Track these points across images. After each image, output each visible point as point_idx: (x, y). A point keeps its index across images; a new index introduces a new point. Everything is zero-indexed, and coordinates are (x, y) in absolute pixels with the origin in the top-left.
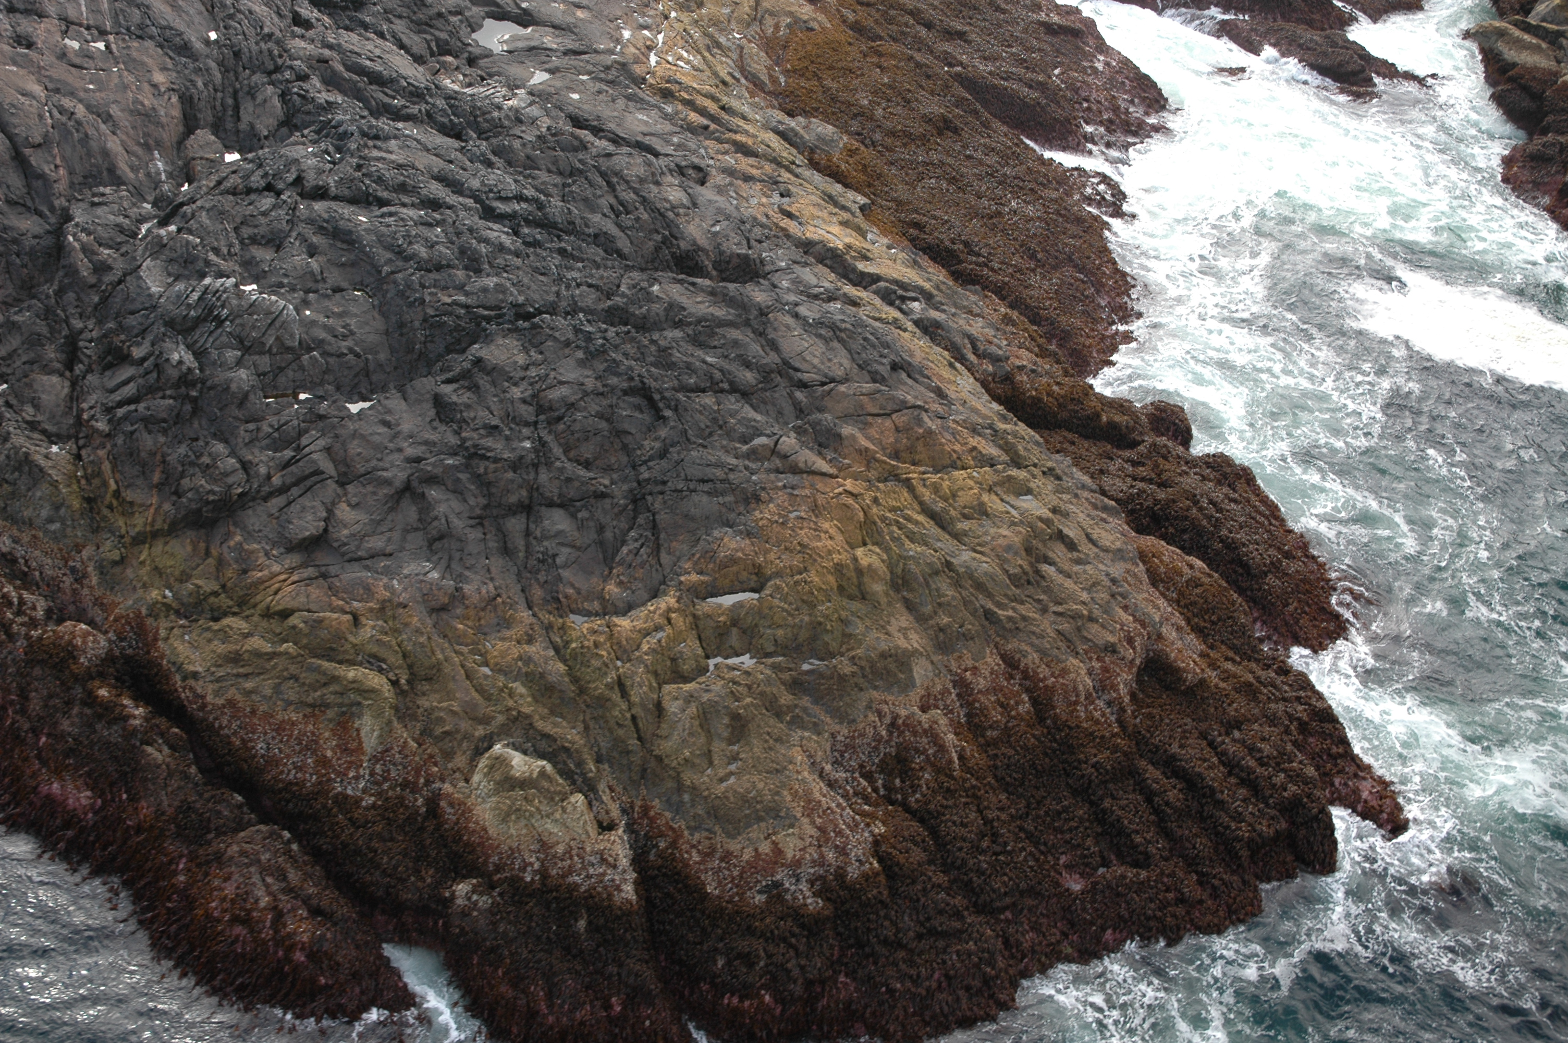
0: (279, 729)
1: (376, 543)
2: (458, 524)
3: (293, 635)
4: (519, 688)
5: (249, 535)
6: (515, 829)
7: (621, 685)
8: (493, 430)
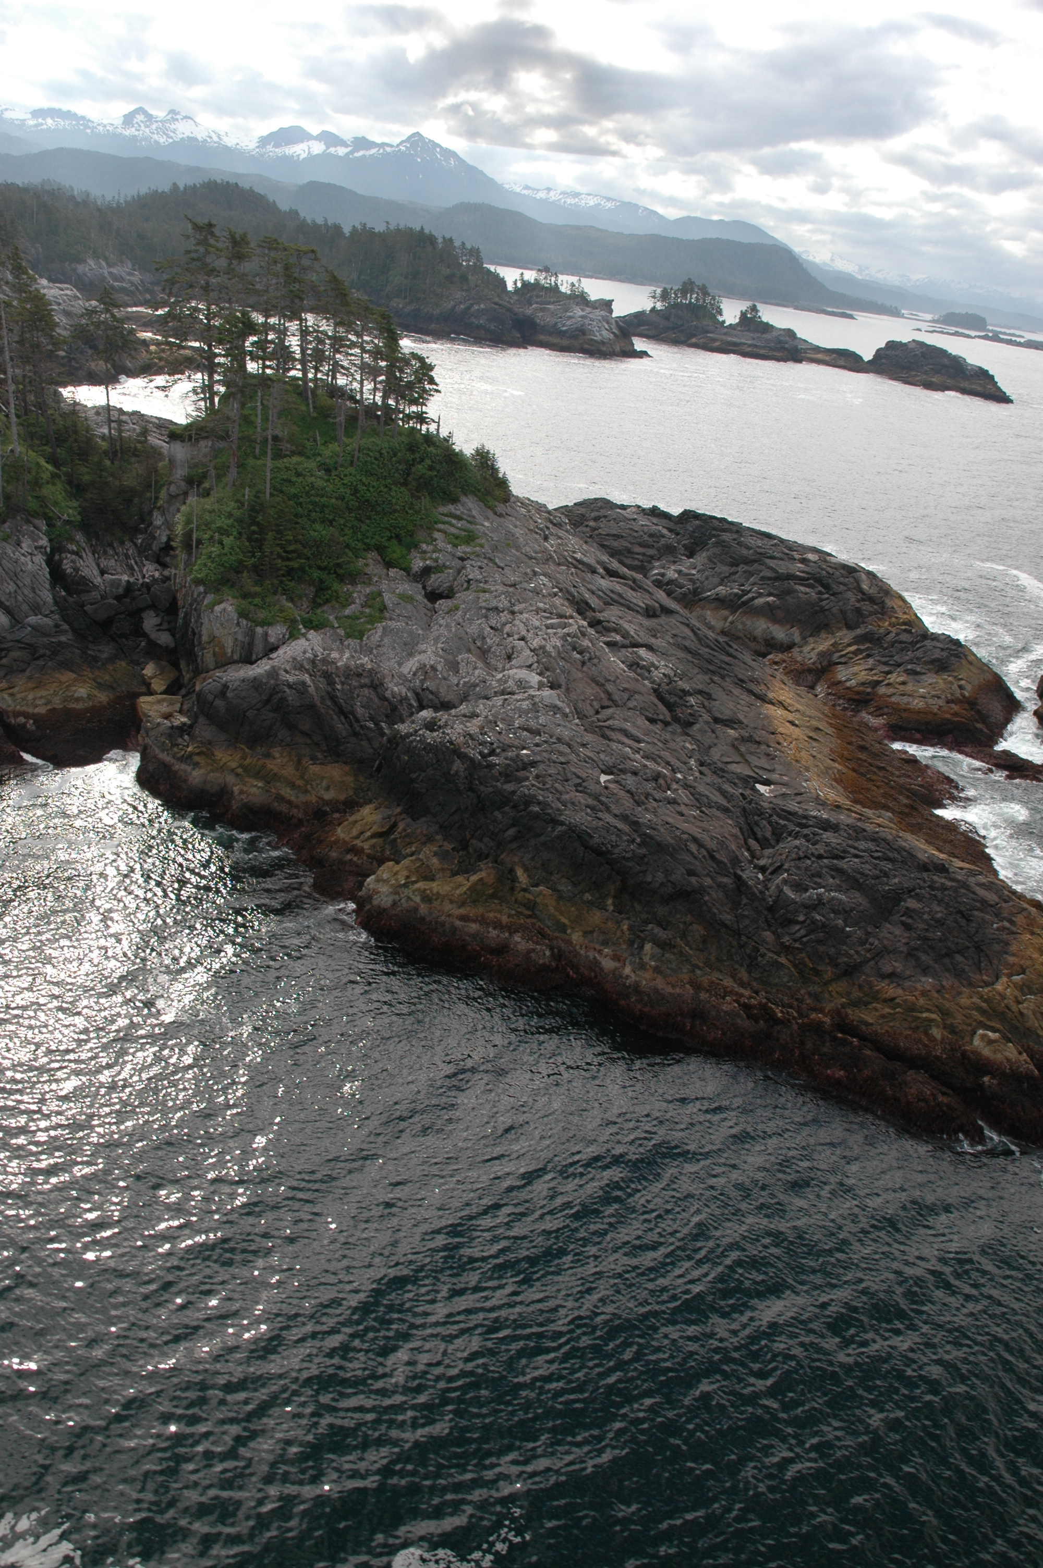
0: (906, 1037)
1: (908, 972)
2: (931, 963)
3: (899, 1005)
4: (974, 1012)
5: (867, 975)
6: (999, 1056)
7: (1007, 1007)
8: (927, 930)
